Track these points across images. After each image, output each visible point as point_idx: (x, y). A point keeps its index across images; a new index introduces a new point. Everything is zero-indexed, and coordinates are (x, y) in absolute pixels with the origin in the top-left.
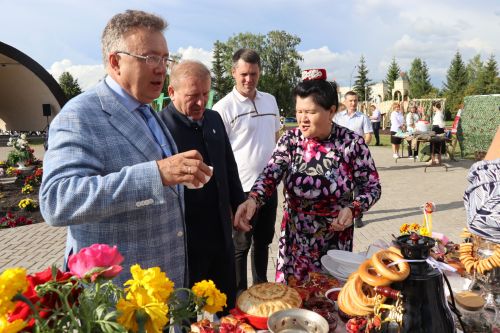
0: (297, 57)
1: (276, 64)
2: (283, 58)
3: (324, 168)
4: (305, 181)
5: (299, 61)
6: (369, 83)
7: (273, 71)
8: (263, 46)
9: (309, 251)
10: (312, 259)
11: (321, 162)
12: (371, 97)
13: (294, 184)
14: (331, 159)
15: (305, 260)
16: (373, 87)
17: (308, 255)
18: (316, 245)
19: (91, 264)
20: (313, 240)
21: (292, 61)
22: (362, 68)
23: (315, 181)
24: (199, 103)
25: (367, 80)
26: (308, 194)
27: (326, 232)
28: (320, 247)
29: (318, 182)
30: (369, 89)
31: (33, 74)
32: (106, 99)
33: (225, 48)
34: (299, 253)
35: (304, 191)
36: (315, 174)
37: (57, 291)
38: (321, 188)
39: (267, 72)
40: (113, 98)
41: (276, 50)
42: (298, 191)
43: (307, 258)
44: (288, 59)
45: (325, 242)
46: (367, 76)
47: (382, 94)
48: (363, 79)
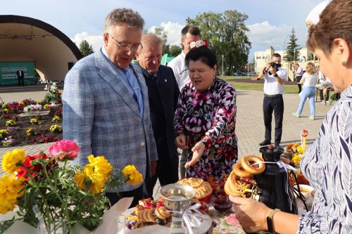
0: (245, 29)
1: (230, 34)
2: (236, 30)
3: (204, 111)
4: (191, 121)
5: (246, 32)
6: (298, 47)
7: (228, 39)
8: (221, 21)
9: (206, 168)
10: (208, 173)
11: (202, 107)
12: (298, 58)
13: (185, 123)
14: (209, 105)
15: (203, 174)
16: (300, 51)
17: (205, 170)
18: (210, 164)
19: (61, 149)
20: (207, 161)
21: (242, 33)
22: (293, 36)
23: (197, 121)
24: (154, 62)
25: (296, 46)
26: (194, 129)
27: (216, 154)
28: (212, 165)
29: (200, 121)
30: (297, 52)
31: (61, 42)
32: (99, 60)
33: (193, 23)
34: (200, 169)
35: (191, 128)
36: (198, 115)
37: (41, 163)
38: (201, 126)
39: (223, 40)
40: (104, 59)
41: (230, 24)
42: (188, 128)
43: (204, 173)
44: (238, 30)
45: (216, 161)
46: (297, 43)
47: (306, 55)
48: (293, 44)
